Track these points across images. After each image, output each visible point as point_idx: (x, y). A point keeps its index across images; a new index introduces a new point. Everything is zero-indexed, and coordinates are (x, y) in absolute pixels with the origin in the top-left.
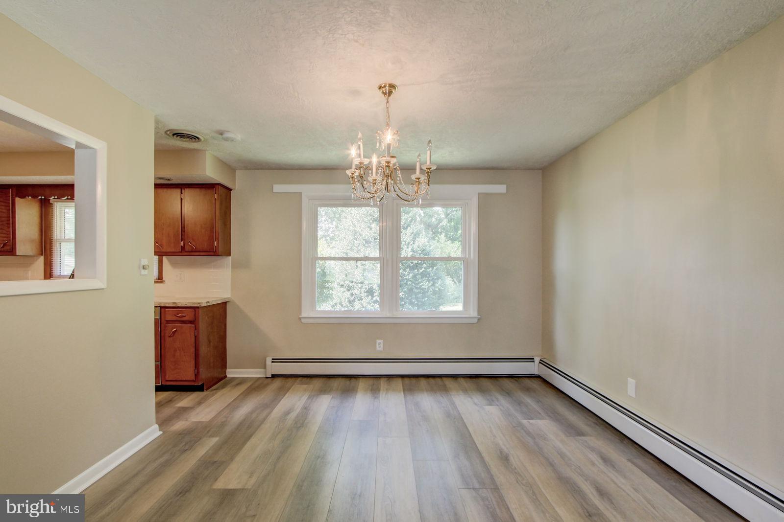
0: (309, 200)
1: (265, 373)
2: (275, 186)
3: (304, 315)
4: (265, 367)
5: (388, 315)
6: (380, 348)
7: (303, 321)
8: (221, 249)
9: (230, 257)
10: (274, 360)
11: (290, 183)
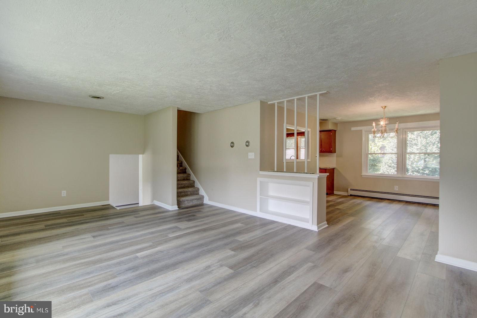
0: (366, 132)
1: (348, 194)
2: (352, 128)
3: (363, 174)
4: (347, 192)
5: (400, 176)
6: (396, 189)
7: (362, 176)
8: (333, 151)
9: (336, 154)
10: (351, 190)
11: (357, 126)
